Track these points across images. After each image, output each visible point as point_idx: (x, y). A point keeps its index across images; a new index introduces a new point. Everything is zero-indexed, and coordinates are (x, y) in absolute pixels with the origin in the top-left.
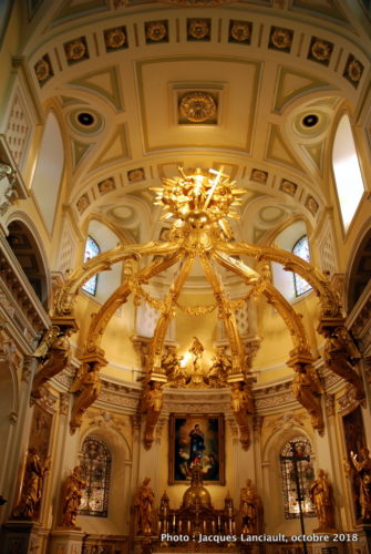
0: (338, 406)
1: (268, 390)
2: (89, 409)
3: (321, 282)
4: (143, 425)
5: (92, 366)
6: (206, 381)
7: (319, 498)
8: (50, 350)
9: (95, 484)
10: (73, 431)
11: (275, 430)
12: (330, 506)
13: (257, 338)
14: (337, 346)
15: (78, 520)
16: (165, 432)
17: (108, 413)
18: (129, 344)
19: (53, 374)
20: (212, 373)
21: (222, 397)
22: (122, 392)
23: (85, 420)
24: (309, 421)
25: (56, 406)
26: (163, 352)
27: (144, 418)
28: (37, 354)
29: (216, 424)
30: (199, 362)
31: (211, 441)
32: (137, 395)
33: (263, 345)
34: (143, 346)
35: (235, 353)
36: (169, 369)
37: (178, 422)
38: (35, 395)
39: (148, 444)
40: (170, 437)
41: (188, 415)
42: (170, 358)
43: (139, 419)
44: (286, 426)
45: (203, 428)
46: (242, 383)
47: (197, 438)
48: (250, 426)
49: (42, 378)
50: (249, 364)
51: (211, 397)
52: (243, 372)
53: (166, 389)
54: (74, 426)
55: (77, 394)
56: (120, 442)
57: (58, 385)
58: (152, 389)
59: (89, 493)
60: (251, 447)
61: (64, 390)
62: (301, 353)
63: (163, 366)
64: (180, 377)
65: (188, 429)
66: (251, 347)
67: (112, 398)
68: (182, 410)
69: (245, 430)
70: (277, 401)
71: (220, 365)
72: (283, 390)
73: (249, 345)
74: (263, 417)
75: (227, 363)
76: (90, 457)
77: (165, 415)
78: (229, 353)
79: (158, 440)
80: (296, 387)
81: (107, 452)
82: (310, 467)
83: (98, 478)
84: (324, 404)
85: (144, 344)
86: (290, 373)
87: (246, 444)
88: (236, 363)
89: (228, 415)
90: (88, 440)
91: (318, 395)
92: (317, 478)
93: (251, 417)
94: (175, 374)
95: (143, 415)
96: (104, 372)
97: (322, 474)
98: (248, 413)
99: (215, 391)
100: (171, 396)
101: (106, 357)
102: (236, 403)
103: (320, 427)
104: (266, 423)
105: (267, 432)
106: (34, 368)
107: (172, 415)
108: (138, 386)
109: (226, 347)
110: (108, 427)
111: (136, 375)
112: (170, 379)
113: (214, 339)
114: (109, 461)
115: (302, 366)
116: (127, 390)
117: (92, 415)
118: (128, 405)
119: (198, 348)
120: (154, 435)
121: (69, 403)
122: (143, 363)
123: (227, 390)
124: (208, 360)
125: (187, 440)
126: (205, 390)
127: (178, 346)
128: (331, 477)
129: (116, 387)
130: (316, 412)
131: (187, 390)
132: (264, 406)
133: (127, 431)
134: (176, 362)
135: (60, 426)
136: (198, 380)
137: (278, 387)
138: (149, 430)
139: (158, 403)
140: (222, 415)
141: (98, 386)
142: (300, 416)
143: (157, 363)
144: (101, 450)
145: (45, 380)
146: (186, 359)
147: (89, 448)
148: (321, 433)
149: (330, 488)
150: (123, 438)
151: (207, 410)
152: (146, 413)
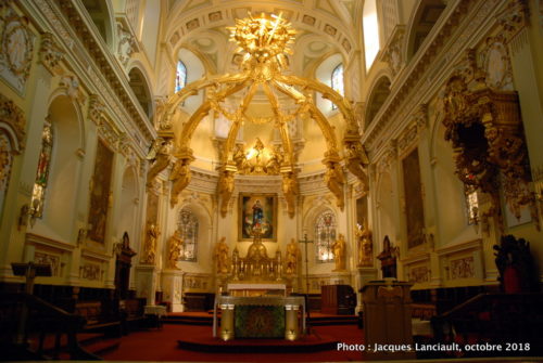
0: (354, 192)
1: (308, 178)
2: (184, 191)
3: (348, 109)
4: (220, 201)
5: (184, 161)
6: (265, 170)
7: (337, 251)
8: (157, 154)
9: (188, 240)
10: (172, 206)
11: (312, 206)
12: (344, 256)
13: (303, 140)
14: (354, 156)
15: (179, 264)
16: (235, 206)
17: (196, 194)
18: (210, 143)
19: (160, 171)
20: (269, 164)
21: (276, 182)
22: (205, 178)
23: (180, 199)
24: (335, 201)
25: (161, 190)
26: (235, 149)
27: (221, 196)
28: (149, 158)
29: (271, 200)
30: (260, 156)
31: (268, 212)
32: (215, 180)
33: (306, 145)
34: (220, 144)
35: (286, 151)
36: (238, 162)
37: (245, 199)
38: (149, 186)
39: (223, 214)
40: (239, 209)
41: (252, 194)
42: (239, 154)
43: (217, 197)
44: (320, 203)
45: (262, 203)
46: (290, 173)
47: (258, 211)
48: (295, 202)
49: (153, 174)
50: (296, 159)
51: (268, 182)
52: (292, 165)
53: (236, 176)
54: (173, 203)
55: (174, 181)
56: (204, 213)
57: (163, 176)
58: (227, 176)
59: (184, 246)
60: (295, 217)
61: (165, 179)
62: (331, 154)
63: (235, 159)
64: (247, 167)
65: (251, 204)
66: (298, 146)
67: (198, 182)
68: (247, 191)
69: (291, 206)
70: (314, 186)
71: (276, 159)
72: (319, 179)
73: (297, 145)
74: (304, 197)
75: (280, 158)
76: (184, 223)
77: (236, 194)
78: (282, 150)
79: (231, 212)
80: (327, 178)
81: (195, 220)
82: (334, 231)
83: (190, 237)
84: (346, 190)
85: (220, 143)
86: (324, 168)
87: (292, 215)
88: (287, 159)
89: (280, 195)
90: (183, 211)
91: (342, 184)
92: (337, 239)
93: (296, 197)
94: (243, 165)
95: (220, 195)
96: (193, 165)
97: (340, 236)
98: (295, 194)
99: (272, 178)
100: (240, 181)
101: (194, 155)
102: (286, 187)
103: (341, 206)
104: (306, 200)
105: (306, 207)
106: (147, 167)
107: (240, 193)
108: (216, 174)
109: (280, 146)
110: (196, 202)
111: (215, 165)
112: (239, 168)
113: (272, 139)
114: (197, 225)
115: (332, 164)
116: (208, 176)
117: (185, 195)
118: (210, 187)
119: (260, 146)
120: (228, 208)
121: (169, 187)
122: (221, 157)
123: (280, 177)
124: (267, 155)
125: (251, 211)
126: (264, 177)
127: (245, 144)
128: (346, 239)
129: (201, 175)
130: (340, 196)
131: (251, 177)
132: (305, 189)
133: (209, 205)
134: (243, 156)
135: (164, 203)
136: (259, 169)
137: (316, 177)
138: (224, 205)
139: (231, 186)
140: (276, 194)
141: (189, 176)
142: (330, 197)
143: (230, 157)
144: (191, 217)
145: (155, 175)
146: (251, 154)
147: (183, 217)
148: (342, 210)
149: (345, 245)
150: (206, 210)
151: (266, 191)
152: (222, 192)
